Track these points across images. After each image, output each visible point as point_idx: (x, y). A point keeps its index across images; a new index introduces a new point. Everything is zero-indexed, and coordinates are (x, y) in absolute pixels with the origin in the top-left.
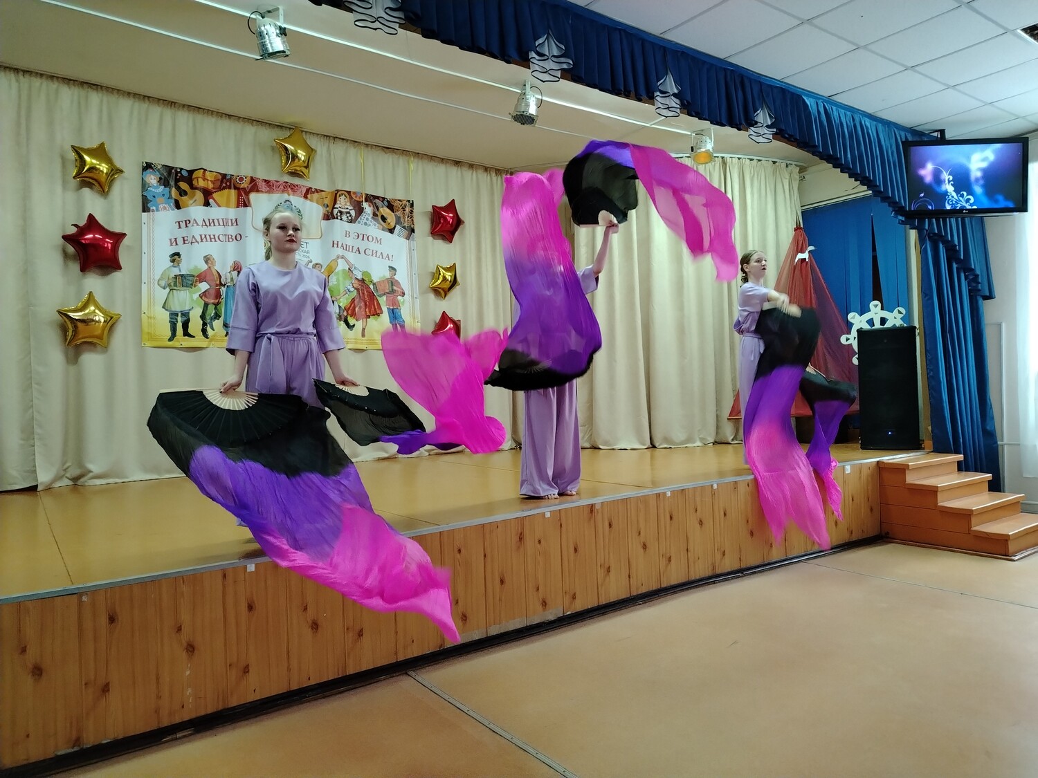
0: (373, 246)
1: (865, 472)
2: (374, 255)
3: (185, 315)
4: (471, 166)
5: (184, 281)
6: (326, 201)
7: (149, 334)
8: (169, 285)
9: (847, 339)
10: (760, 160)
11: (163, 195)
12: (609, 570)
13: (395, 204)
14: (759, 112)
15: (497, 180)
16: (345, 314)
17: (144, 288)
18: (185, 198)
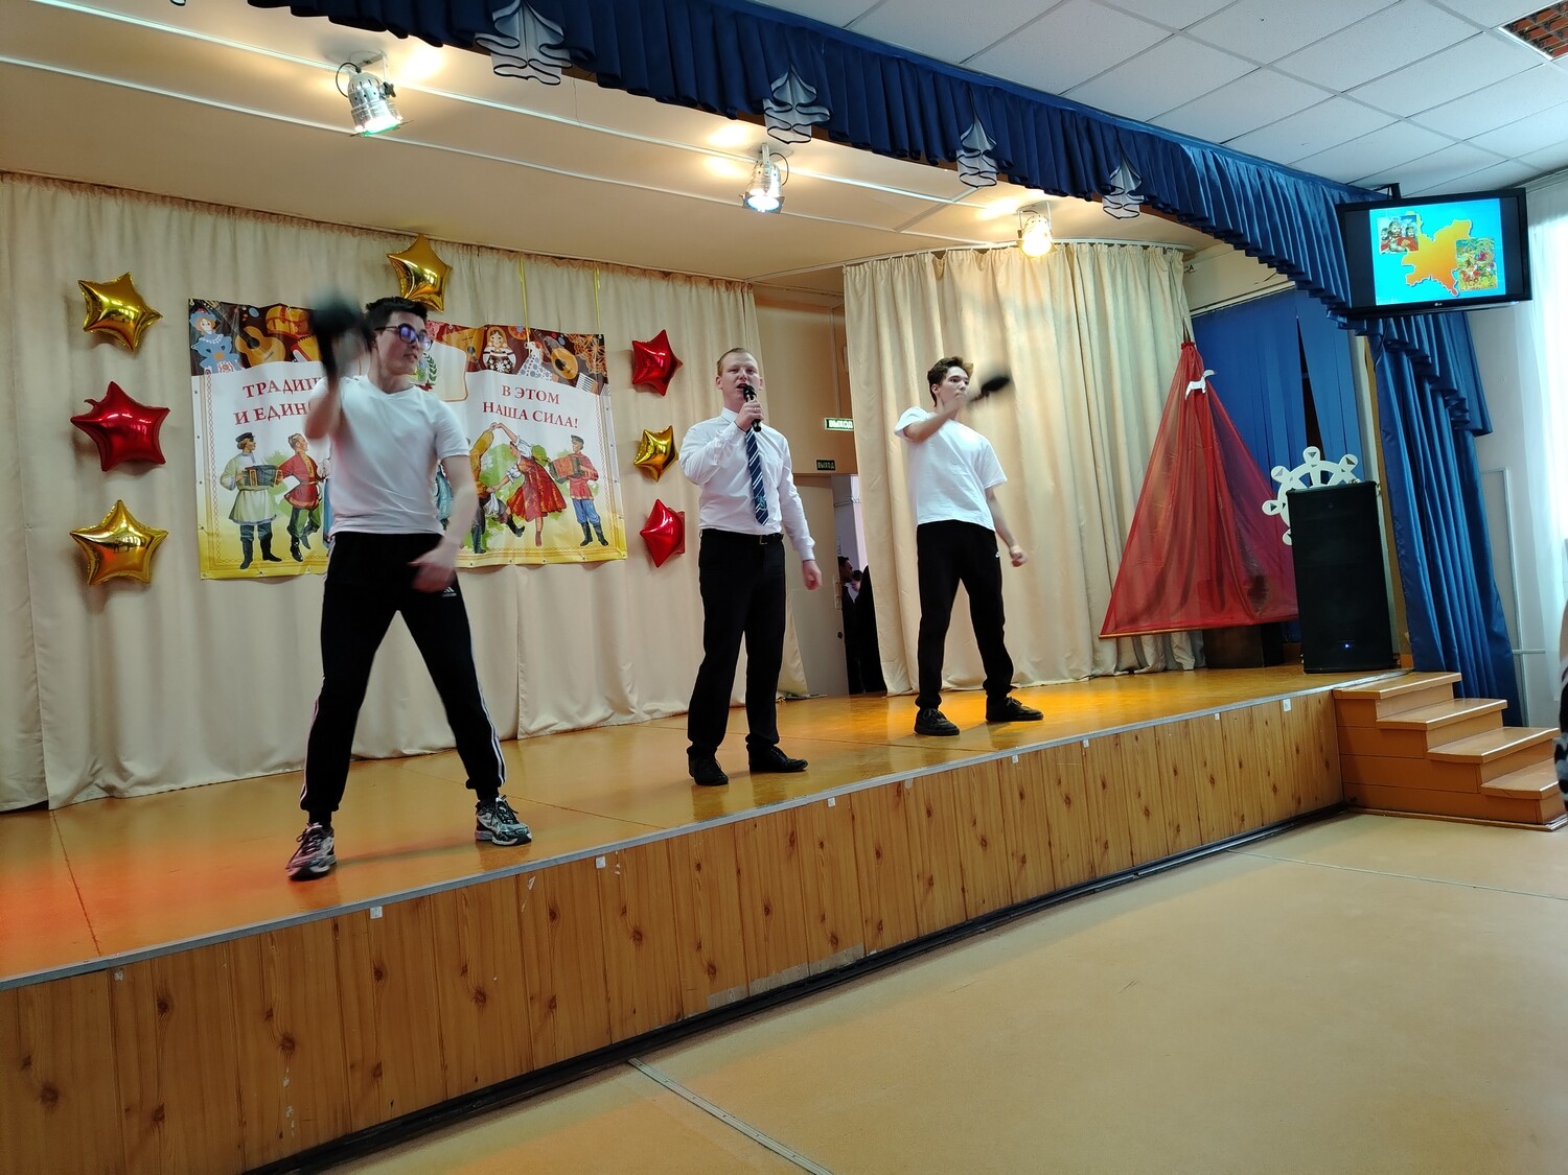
0: (546, 407)
1: (1314, 707)
2: (549, 420)
3: (265, 527)
4: (688, 278)
5: (259, 476)
6: (472, 344)
7: (211, 559)
8: (238, 483)
9: (1273, 507)
10: (1123, 246)
11: (223, 347)
12: (931, 882)
13: (575, 342)
14: (1116, 171)
15: (729, 298)
16: (508, 511)
17: (200, 489)
18: (256, 350)
